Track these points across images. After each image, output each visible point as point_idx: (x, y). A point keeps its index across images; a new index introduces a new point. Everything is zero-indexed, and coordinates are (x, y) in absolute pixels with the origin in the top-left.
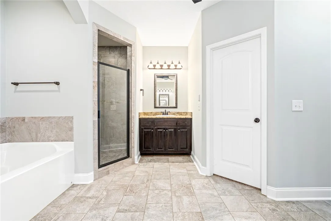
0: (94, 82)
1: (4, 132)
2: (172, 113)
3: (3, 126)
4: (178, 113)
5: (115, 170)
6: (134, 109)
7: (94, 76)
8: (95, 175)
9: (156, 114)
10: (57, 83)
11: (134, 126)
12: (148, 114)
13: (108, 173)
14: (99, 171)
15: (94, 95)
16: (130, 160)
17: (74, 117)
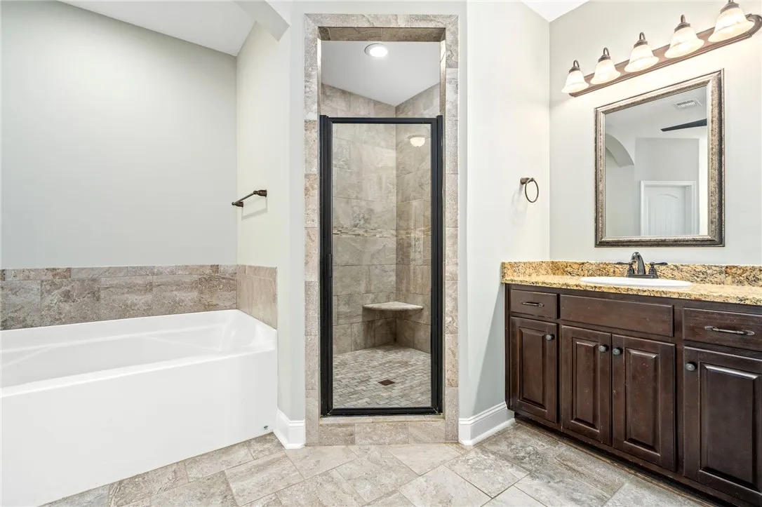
0: (307, 176)
1: (233, 290)
2: (685, 268)
3: (233, 280)
4: (727, 271)
5: (375, 438)
6: (455, 252)
7: (306, 161)
8: (308, 433)
9: (602, 270)
10: (263, 193)
11: (456, 308)
12: (569, 269)
13: (350, 439)
14: (321, 425)
15: (308, 211)
16: (435, 424)
17: (279, 271)
